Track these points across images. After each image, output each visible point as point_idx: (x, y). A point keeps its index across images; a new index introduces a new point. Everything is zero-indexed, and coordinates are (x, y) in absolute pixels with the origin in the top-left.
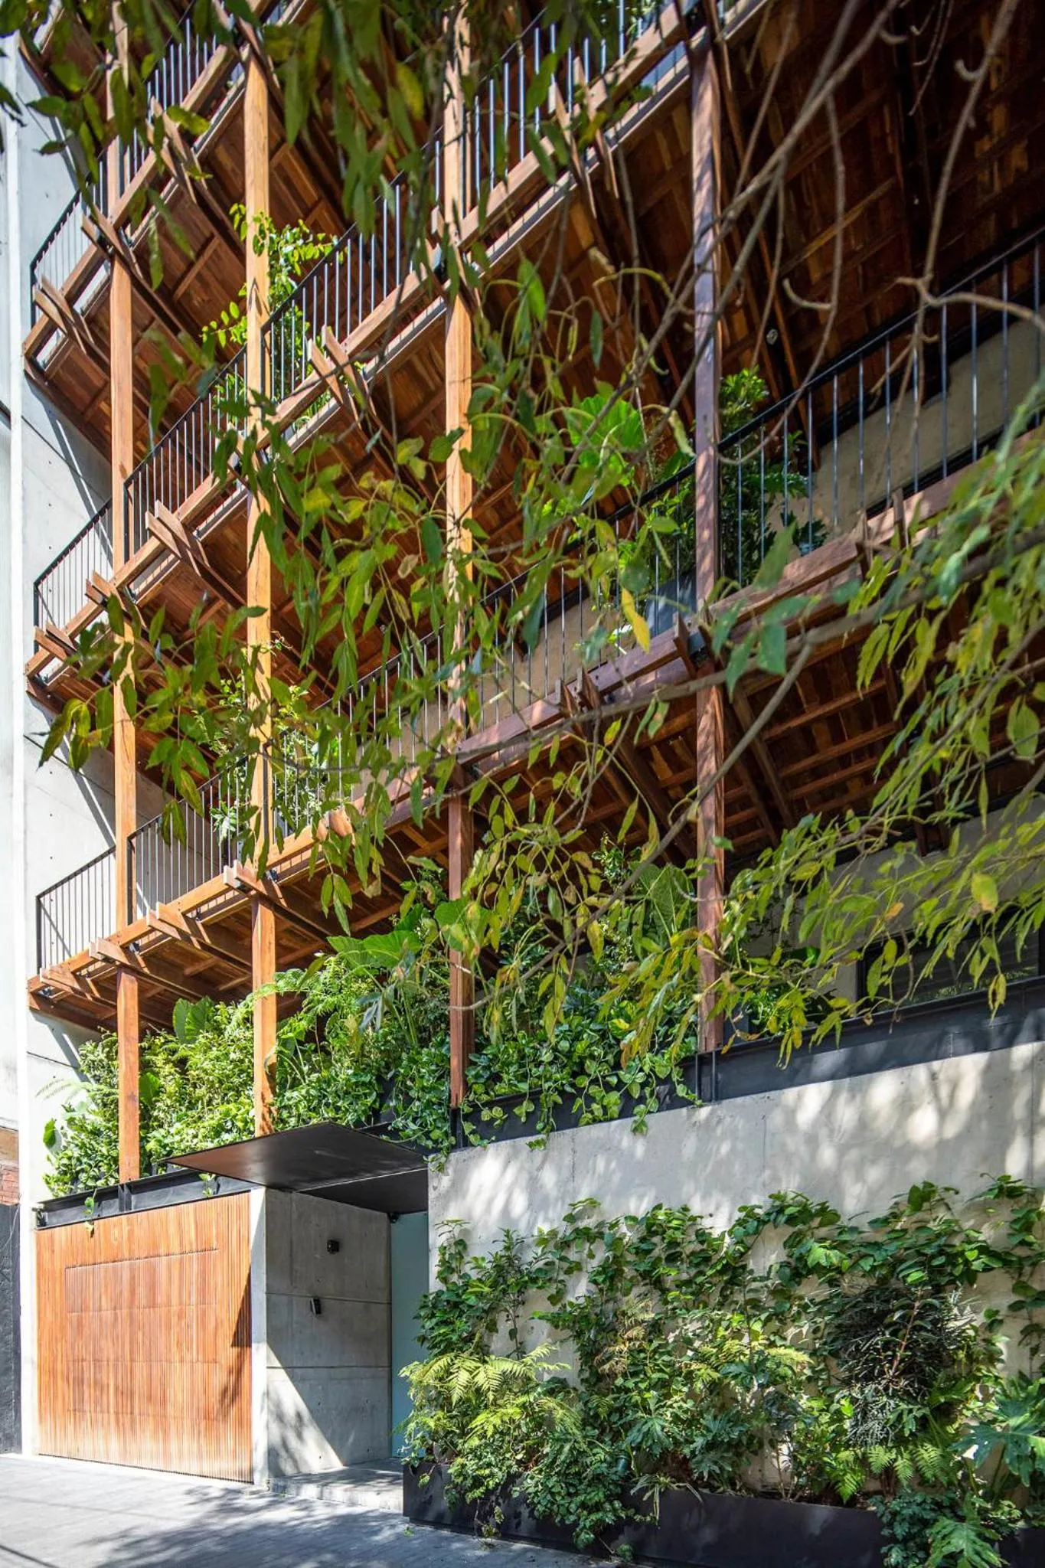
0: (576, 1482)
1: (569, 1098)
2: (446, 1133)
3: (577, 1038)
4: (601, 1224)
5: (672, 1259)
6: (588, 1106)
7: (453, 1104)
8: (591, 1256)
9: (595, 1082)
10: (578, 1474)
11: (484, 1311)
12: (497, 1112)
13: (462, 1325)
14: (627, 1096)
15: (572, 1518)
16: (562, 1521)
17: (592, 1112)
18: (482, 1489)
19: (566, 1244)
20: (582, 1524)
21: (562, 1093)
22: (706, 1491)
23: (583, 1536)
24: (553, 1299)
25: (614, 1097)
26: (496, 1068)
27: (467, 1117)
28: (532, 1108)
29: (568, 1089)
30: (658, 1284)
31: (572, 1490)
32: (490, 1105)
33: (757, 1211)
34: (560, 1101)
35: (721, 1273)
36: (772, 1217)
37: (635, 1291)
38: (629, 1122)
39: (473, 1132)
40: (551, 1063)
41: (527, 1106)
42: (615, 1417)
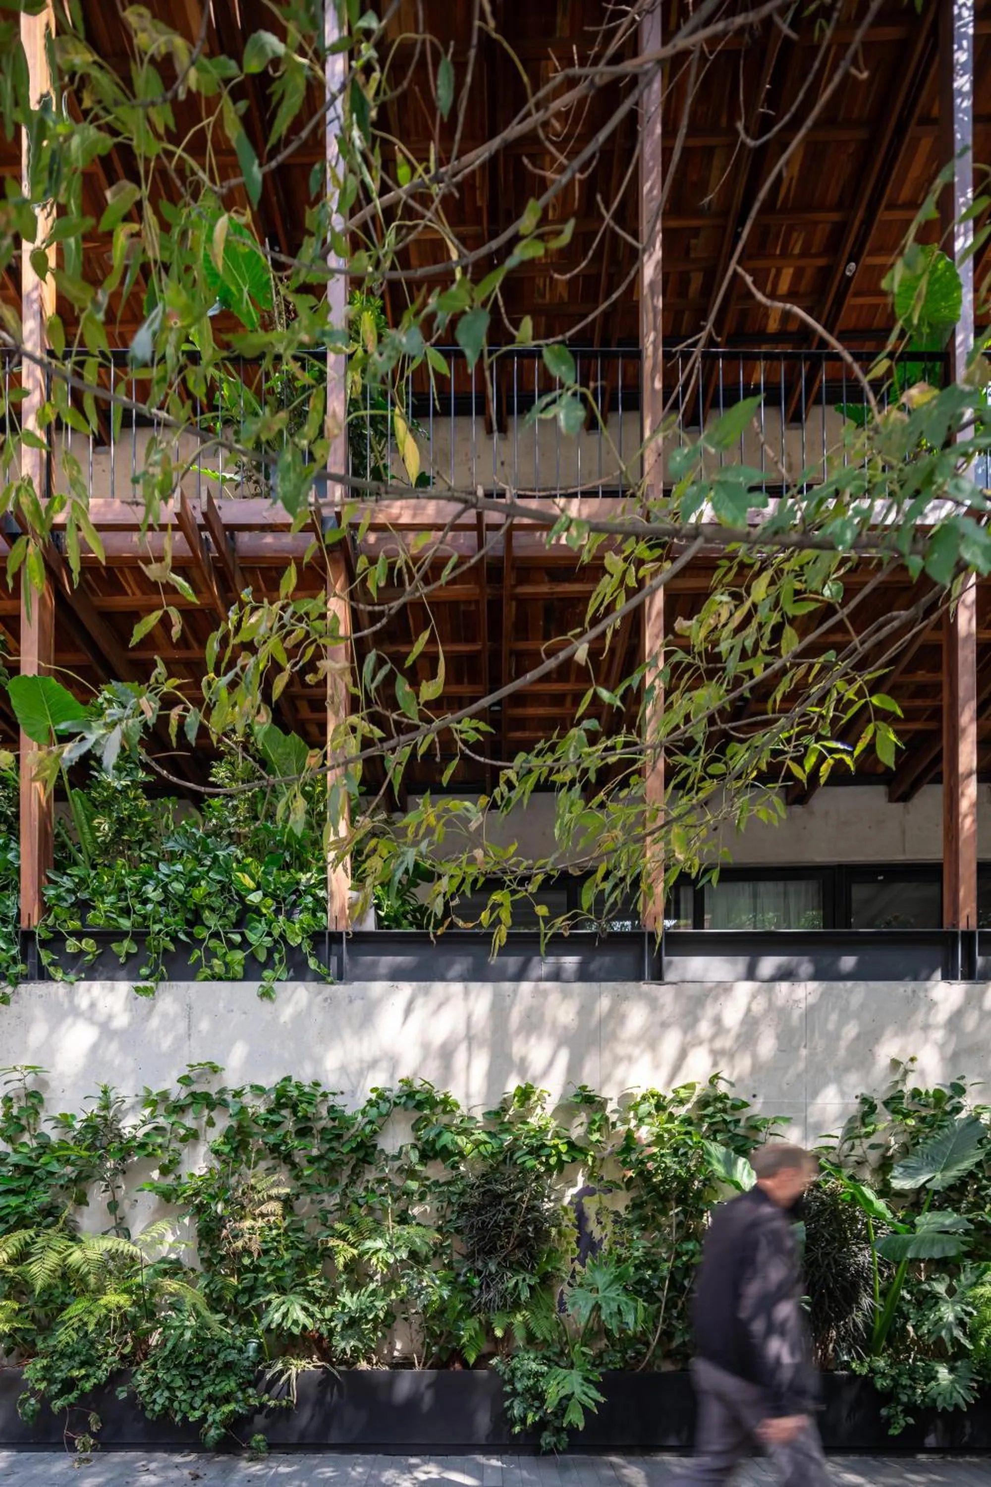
0: (199, 1373)
1: (185, 949)
2: (14, 958)
3: (193, 882)
4: (222, 1091)
5: (303, 1132)
6: (208, 960)
7: (24, 925)
8: (211, 1123)
9: (215, 935)
10: (203, 1364)
11: (70, 1180)
12: (88, 944)
13: (43, 1198)
14: (252, 958)
15: (198, 1414)
16: (185, 1418)
17: (211, 968)
18: (75, 1394)
19: (179, 1109)
20: (210, 1419)
21: (175, 939)
22: (343, 1368)
23: (213, 1432)
24: (165, 1171)
25: (239, 956)
26: (84, 895)
27: (44, 944)
28: (134, 950)
29: (182, 937)
30: (288, 1158)
31: (195, 1383)
32: (79, 935)
33: (387, 1093)
34: (172, 948)
35: (352, 1150)
36: (403, 1100)
37: (263, 1165)
38: (254, 986)
39: (53, 963)
40: (160, 904)
41: (127, 946)
42: (242, 1300)
